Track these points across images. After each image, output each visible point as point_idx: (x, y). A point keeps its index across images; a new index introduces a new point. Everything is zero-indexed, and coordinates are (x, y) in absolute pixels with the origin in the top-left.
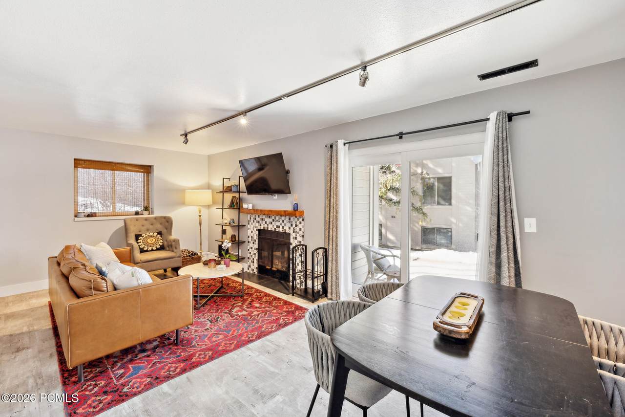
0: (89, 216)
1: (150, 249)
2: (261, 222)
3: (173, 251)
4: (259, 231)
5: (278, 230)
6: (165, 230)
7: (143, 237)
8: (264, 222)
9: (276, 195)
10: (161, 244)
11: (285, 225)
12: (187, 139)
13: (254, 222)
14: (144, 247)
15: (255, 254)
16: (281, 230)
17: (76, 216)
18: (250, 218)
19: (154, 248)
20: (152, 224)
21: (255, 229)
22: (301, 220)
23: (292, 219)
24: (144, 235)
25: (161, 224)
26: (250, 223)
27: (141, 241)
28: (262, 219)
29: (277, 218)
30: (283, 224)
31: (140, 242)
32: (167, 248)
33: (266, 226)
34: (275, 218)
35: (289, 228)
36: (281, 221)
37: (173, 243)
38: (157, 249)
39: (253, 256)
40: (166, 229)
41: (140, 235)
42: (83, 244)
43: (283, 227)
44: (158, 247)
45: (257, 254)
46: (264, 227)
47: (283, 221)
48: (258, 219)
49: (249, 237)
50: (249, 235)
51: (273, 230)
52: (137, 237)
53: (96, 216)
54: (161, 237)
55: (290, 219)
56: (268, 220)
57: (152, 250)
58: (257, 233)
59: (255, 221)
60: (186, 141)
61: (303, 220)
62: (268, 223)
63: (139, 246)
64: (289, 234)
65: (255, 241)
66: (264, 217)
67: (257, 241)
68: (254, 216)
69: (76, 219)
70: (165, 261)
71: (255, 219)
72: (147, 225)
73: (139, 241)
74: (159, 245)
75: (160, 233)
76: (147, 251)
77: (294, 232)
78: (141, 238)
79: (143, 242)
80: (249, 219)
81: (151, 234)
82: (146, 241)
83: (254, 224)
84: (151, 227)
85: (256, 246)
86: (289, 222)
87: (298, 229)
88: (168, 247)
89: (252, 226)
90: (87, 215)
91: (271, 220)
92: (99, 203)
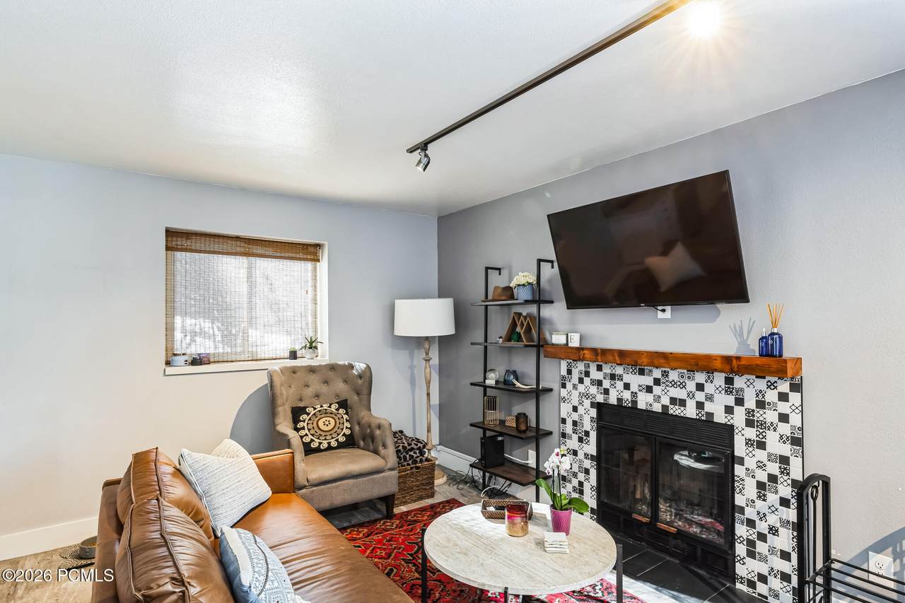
0: (195, 362)
1: (325, 445)
2: (606, 384)
3: (376, 452)
4: (599, 406)
5: (675, 410)
6: (356, 398)
7: (308, 414)
8: (620, 385)
9: (668, 308)
10: (348, 432)
11: (710, 398)
12: (426, 156)
13: (581, 381)
14: (312, 440)
15: (587, 472)
16: (690, 411)
17: (168, 363)
18: (569, 372)
19: (334, 444)
20: (326, 382)
21: (587, 403)
22: (784, 387)
23: (739, 382)
24: (310, 410)
25: (345, 381)
26: (569, 386)
27: (305, 424)
28: (613, 377)
29: (674, 375)
30: (700, 396)
31: (303, 428)
32: (362, 443)
33: (627, 395)
34: (665, 374)
35: (729, 410)
36: (691, 386)
37: (378, 432)
38: (341, 446)
39: (581, 476)
40: (358, 394)
41: (302, 410)
42: (185, 452)
43: (700, 405)
44: (342, 439)
45: (593, 473)
46: (620, 400)
47: (700, 387)
48: (595, 375)
49: (564, 421)
50: (563, 415)
51: (657, 408)
52: (297, 413)
53: (209, 363)
54: (347, 413)
55: (729, 381)
56: (636, 380)
57: (330, 448)
58: (593, 412)
59: (587, 381)
60: (425, 160)
61: (796, 387)
62: (634, 388)
63: (302, 437)
64: (729, 429)
65: (587, 433)
66: (619, 370)
67: (593, 435)
68: (581, 366)
69: (170, 370)
70: (361, 480)
71: (587, 374)
72: (316, 385)
73: (301, 425)
74: (344, 435)
75: (343, 404)
76: (318, 450)
77: (750, 423)
78: (305, 416)
79: (310, 426)
80: (564, 372)
81: (325, 406)
82: (315, 424)
83: (581, 388)
84: (324, 389)
85: (591, 448)
86: (728, 391)
87: (771, 416)
88: (364, 440)
89: (575, 394)
90: (190, 360)
91: (648, 380)
92: (216, 330)
